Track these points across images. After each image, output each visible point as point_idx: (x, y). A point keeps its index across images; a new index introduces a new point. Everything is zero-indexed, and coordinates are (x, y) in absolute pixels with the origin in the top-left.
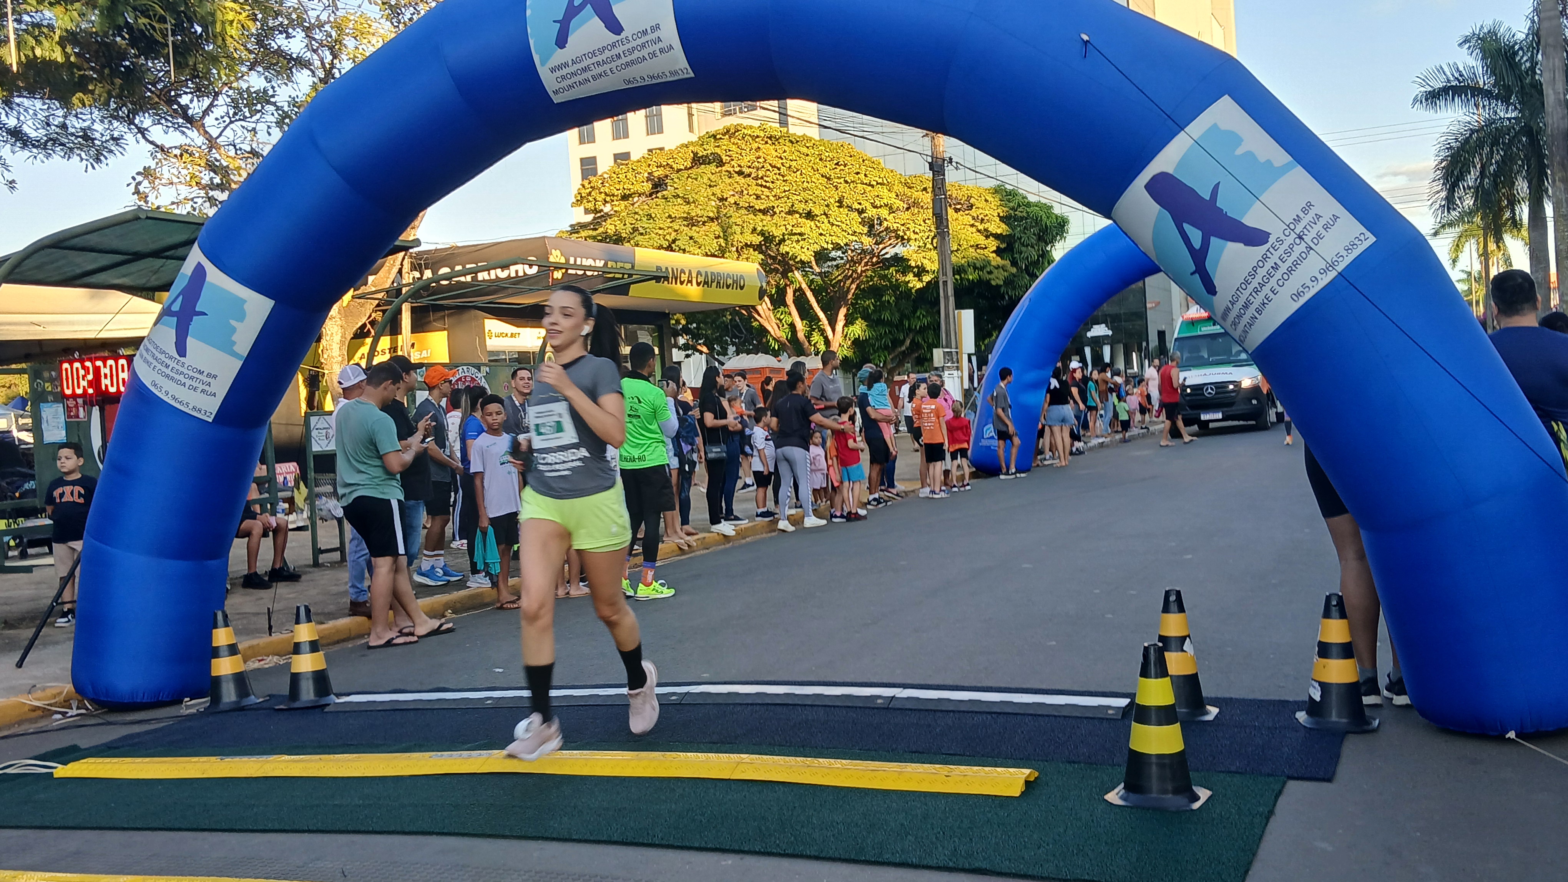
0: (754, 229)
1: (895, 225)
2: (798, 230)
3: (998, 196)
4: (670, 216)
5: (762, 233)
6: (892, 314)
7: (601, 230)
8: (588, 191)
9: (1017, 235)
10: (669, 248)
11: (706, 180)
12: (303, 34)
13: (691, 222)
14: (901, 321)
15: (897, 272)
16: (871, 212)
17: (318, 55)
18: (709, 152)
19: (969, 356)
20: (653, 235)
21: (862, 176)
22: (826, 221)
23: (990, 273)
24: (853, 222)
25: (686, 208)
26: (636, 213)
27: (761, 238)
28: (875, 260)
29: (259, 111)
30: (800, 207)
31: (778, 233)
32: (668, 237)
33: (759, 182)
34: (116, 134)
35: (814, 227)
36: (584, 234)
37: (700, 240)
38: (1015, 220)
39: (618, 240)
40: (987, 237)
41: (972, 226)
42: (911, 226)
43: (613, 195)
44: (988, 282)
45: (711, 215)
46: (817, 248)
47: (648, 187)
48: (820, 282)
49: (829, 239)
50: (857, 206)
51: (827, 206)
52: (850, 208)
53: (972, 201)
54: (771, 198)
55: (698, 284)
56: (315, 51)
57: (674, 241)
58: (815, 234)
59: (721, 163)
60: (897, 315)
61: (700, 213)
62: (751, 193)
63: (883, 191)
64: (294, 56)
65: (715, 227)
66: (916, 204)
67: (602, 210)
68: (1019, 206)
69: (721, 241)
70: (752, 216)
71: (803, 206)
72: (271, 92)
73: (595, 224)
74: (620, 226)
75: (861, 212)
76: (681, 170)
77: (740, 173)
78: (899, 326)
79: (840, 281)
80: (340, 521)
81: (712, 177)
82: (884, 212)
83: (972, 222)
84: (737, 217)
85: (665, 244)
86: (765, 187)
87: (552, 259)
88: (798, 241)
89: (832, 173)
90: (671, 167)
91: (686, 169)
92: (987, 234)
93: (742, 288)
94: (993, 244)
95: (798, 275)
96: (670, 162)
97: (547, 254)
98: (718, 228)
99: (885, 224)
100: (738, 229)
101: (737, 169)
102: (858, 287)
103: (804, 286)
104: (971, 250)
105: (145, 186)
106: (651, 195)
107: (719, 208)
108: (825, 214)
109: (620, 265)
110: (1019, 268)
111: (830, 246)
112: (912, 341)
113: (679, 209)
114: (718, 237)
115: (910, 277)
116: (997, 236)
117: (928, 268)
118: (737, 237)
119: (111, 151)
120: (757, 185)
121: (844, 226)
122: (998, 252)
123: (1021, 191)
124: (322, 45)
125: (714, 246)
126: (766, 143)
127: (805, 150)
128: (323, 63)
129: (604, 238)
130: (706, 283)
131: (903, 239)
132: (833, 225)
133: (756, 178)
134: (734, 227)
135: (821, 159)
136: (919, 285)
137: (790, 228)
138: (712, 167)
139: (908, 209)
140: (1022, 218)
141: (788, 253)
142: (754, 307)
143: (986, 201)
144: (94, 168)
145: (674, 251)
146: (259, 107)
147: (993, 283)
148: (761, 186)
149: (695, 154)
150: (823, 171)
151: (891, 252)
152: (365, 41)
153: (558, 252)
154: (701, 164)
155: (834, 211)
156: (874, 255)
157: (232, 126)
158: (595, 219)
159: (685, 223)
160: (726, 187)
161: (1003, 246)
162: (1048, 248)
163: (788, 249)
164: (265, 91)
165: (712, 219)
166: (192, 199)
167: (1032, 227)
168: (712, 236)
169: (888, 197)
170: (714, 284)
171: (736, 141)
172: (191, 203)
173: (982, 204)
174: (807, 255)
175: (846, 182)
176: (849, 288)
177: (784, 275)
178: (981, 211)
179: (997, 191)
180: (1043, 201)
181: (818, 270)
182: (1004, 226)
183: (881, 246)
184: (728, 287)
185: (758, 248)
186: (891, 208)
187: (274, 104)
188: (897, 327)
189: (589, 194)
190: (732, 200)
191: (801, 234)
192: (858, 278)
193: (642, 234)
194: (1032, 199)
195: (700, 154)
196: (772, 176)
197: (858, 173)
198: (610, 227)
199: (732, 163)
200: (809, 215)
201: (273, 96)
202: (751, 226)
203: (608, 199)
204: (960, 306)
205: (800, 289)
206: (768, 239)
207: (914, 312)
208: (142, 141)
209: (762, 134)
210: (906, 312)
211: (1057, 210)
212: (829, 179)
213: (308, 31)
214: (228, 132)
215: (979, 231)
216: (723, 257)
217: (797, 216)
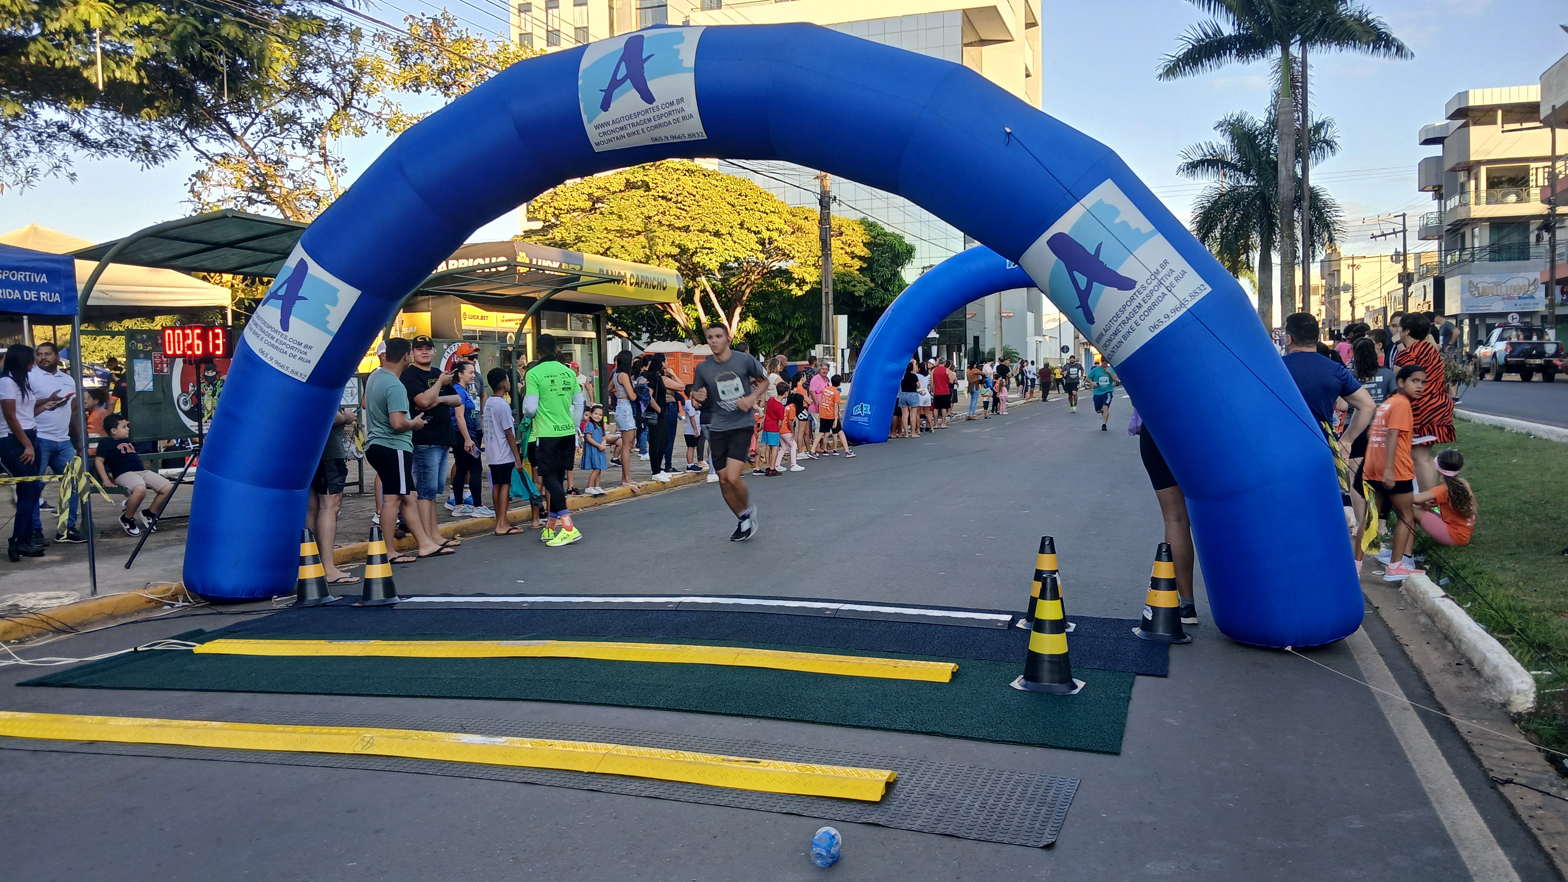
0: (673, 242)
1: (784, 245)
2: (708, 245)
3: (863, 227)
4: (606, 229)
5: (679, 246)
6: (776, 315)
7: (550, 236)
8: (540, 205)
9: (876, 258)
10: (604, 254)
11: (636, 202)
12: (330, 71)
13: (621, 232)
14: (783, 320)
15: (781, 281)
16: (766, 235)
17: (340, 88)
18: (639, 179)
19: (843, 350)
20: (592, 243)
21: (759, 205)
22: (730, 239)
23: (854, 286)
24: (751, 241)
25: (620, 223)
26: (579, 225)
27: (678, 250)
28: (765, 271)
29: (287, 129)
30: (711, 227)
31: (692, 246)
32: (604, 245)
33: (679, 205)
34: (171, 142)
35: (720, 243)
36: (535, 238)
37: (630, 249)
38: (875, 246)
39: (563, 245)
40: (853, 258)
41: (842, 248)
42: (796, 246)
43: (561, 209)
44: (852, 293)
45: (640, 229)
46: (722, 260)
47: (589, 204)
48: (720, 286)
49: (732, 253)
50: (754, 229)
51: (731, 227)
52: (749, 229)
53: (843, 229)
54: (688, 218)
55: (631, 284)
56: (339, 85)
57: (608, 249)
58: (720, 249)
59: (648, 188)
60: (781, 316)
61: (630, 228)
62: (672, 213)
63: (775, 218)
64: (319, 86)
65: (642, 238)
66: (799, 229)
67: (549, 221)
68: (878, 235)
69: (647, 251)
70: (671, 232)
71: (712, 226)
72: (298, 115)
73: (544, 230)
74: (565, 235)
75: (755, 233)
76: (616, 192)
77: (663, 198)
78: (781, 324)
79: (736, 287)
80: (360, 461)
81: (641, 200)
82: (775, 235)
83: (842, 246)
84: (660, 232)
85: (602, 250)
86: (683, 209)
87: (519, 260)
88: (707, 254)
89: (735, 201)
90: (608, 189)
91: (621, 191)
92: (853, 256)
93: (664, 289)
94: (857, 264)
95: (703, 279)
96: (607, 185)
97: (515, 255)
98: (646, 241)
99: (776, 244)
100: (660, 242)
101: (661, 194)
102: (751, 292)
103: (709, 289)
104: (840, 267)
105: (198, 186)
106: (590, 211)
107: (646, 224)
108: (729, 234)
109: (572, 266)
110: (876, 284)
111: (733, 259)
112: (791, 336)
113: (614, 223)
114: (644, 247)
115: (793, 286)
116: (861, 258)
117: (808, 280)
118: (660, 248)
119: (166, 156)
120: (677, 207)
121: (744, 244)
122: (861, 270)
123: (879, 223)
124: (344, 79)
125: (640, 254)
126: (685, 175)
127: (715, 182)
128: (343, 94)
129: (554, 244)
130: (637, 284)
131: (788, 256)
132: (735, 242)
133: (676, 202)
134: (657, 240)
135: (727, 190)
136: (800, 293)
137: (702, 243)
138: (641, 192)
139: (793, 233)
140: (881, 245)
141: (699, 263)
142: (668, 304)
143: (853, 229)
144: (148, 168)
145: (608, 256)
146: (287, 126)
147: (856, 294)
148: (680, 208)
149: (628, 180)
150: (729, 199)
151: (776, 265)
152: (380, 79)
153: (524, 254)
154: (632, 188)
155: (737, 232)
156: (764, 268)
157: (264, 140)
158: (544, 227)
159: (618, 235)
160: (651, 209)
161: (865, 265)
162: (899, 269)
163: (699, 260)
164: (294, 113)
165: (639, 233)
166: (235, 198)
167: (887, 252)
168: (640, 246)
169: (779, 223)
170: (643, 285)
171: (661, 172)
172: (234, 201)
173: (850, 232)
174: (713, 265)
175: (747, 209)
176: (743, 293)
177: (694, 279)
178: (849, 237)
179: (863, 222)
180: (897, 232)
181: (719, 277)
182: (866, 250)
183: (770, 260)
184: (654, 287)
185: (673, 257)
186: (781, 232)
187: (300, 124)
188: (779, 325)
189: (541, 207)
190: (656, 218)
191: (710, 249)
192: (751, 285)
193: (583, 242)
194: (888, 230)
195: (632, 180)
196: (689, 201)
197: (756, 203)
198: (557, 234)
199: (658, 189)
200: (717, 234)
201: (300, 118)
202: (671, 240)
203: (556, 212)
204: (838, 312)
205: (704, 291)
206: (683, 250)
207: (794, 314)
208: (192, 149)
209: (681, 168)
210: (788, 313)
211: (908, 240)
212: (733, 206)
213: (334, 67)
214: (261, 145)
215: (846, 253)
216: (647, 263)
217: (708, 234)
